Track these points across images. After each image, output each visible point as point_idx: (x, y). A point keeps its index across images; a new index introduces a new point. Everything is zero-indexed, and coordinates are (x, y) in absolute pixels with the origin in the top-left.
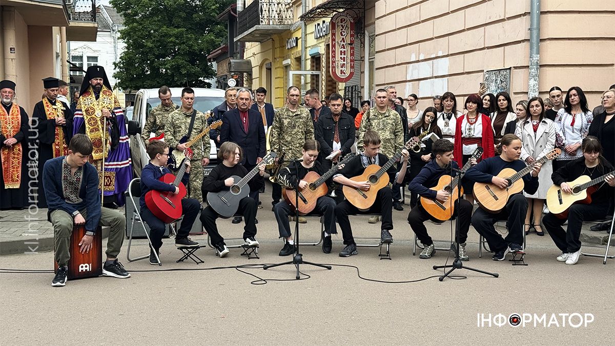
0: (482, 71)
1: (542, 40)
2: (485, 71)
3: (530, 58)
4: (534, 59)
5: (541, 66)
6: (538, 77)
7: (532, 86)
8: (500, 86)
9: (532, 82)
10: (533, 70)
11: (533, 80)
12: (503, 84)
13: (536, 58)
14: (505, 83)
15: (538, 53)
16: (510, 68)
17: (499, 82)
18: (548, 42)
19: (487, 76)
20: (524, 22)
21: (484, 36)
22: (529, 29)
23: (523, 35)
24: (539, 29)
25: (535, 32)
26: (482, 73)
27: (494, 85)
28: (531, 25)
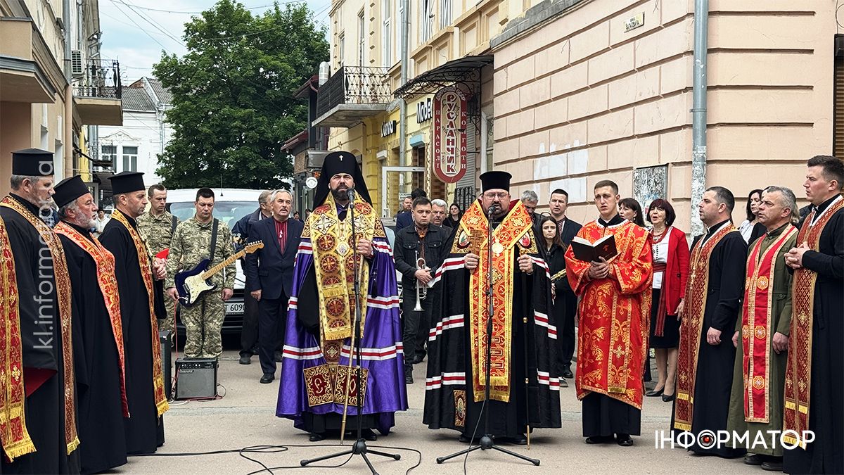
0: (631, 168)
1: (709, 126)
2: (635, 168)
3: (694, 150)
4: (699, 152)
5: (709, 162)
6: (705, 177)
7: (696, 189)
8: (654, 189)
9: (696, 184)
10: (697, 168)
11: (697, 181)
12: (658, 187)
13: (701, 150)
14: (660, 185)
15: (704, 143)
16: (667, 165)
17: (652, 184)
18: (718, 128)
19: (636, 175)
20: (685, 101)
21: (634, 119)
22: (692, 111)
23: (684, 119)
24: (705, 111)
25: (699, 115)
26: (631, 171)
27: (646, 187)
28: (694, 105)
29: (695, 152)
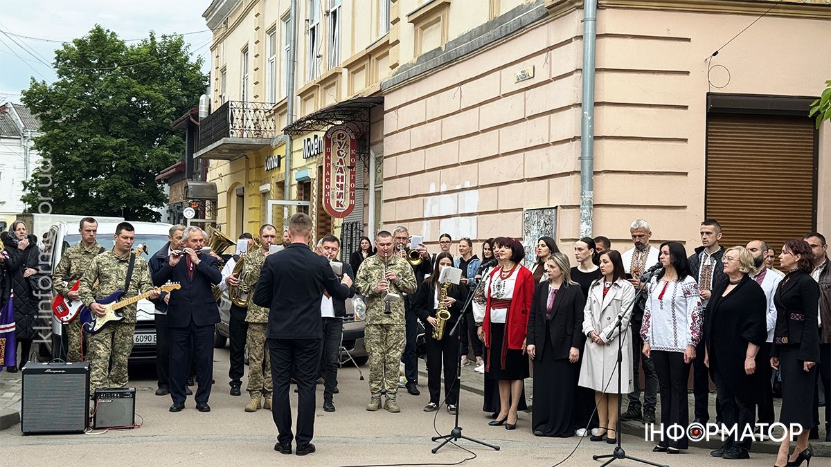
0: (522, 209)
1: (596, 173)
2: (525, 209)
3: (582, 195)
4: (586, 196)
5: (595, 206)
6: (592, 220)
7: (584, 231)
8: (543, 230)
9: (584, 226)
10: (585, 211)
11: (584, 223)
12: (548, 228)
13: (588, 195)
14: (550, 226)
15: (591, 188)
16: (556, 208)
17: (542, 224)
18: (604, 175)
19: (527, 216)
20: (573, 149)
21: (524, 164)
22: (580, 158)
23: (572, 165)
24: (592, 158)
25: (587, 162)
26: (521, 212)
27: (536, 227)
28: (583, 153)
29: (583, 197)
